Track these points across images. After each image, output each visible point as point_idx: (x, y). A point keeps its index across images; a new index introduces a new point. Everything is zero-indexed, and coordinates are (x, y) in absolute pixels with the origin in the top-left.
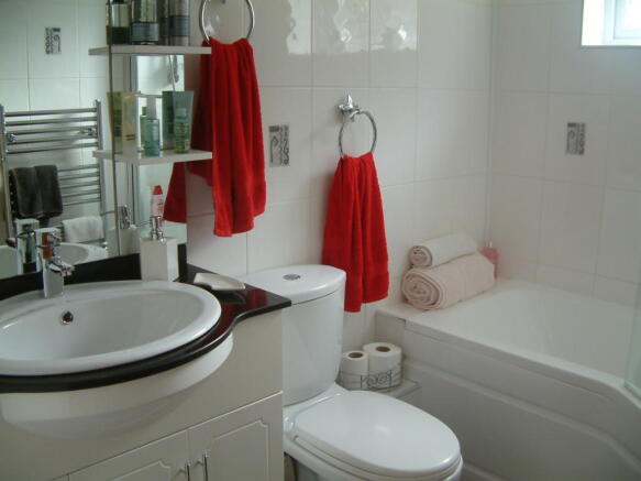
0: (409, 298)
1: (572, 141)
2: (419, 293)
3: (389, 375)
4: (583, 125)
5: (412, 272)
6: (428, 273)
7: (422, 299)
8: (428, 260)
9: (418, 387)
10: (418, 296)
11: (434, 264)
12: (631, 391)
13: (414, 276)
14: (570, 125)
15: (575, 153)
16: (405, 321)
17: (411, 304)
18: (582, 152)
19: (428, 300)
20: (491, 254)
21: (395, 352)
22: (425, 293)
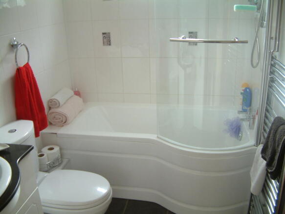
0: (52, 122)
1: (105, 40)
2: (57, 119)
3: (57, 159)
4: (109, 33)
5: (51, 111)
6: (59, 110)
7: (59, 122)
8: (58, 104)
9: (69, 161)
10: (57, 121)
11: (61, 105)
12: (161, 138)
13: (53, 113)
14: (103, 34)
15: (107, 45)
16: (56, 133)
17: (55, 125)
18: (110, 45)
19: (62, 121)
20: (77, 93)
21: (57, 149)
22: (60, 119)
